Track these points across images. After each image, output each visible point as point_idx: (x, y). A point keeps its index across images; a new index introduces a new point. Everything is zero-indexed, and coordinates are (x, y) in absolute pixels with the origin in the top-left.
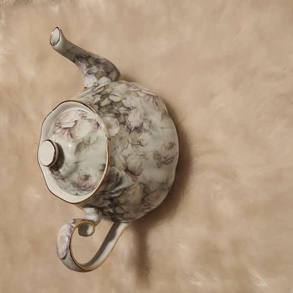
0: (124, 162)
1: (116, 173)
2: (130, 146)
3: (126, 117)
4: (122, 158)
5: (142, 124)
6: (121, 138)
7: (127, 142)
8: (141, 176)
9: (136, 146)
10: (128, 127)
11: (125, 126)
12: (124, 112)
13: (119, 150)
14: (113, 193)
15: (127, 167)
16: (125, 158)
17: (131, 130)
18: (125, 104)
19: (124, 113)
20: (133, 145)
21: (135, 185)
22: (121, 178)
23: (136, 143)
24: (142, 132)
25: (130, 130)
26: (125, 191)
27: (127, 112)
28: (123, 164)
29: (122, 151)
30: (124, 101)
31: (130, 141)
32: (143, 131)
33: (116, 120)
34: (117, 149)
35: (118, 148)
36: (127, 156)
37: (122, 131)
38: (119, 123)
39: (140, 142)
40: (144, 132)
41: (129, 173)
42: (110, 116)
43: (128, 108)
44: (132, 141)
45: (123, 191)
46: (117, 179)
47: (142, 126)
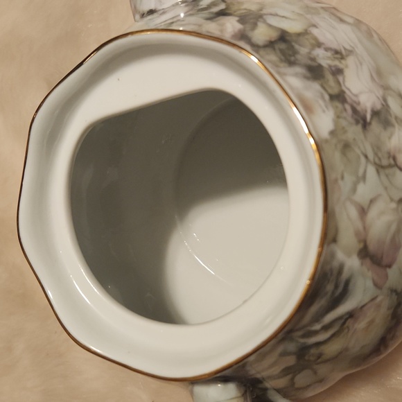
0: (359, 225)
1: (335, 264)
2: (371, 171)
3: (340, 78)
4: (353, 213)
5: (385, 100)
6: (346, 147)
7: (363, 160)
8: (395, 267)
9: (387, 171)
10: (355, 111)
11: (348, 107)
12: (330, 62)
13: (345, 185)
14: (316, 333)
15: (365, 242)
16: (363, 212)
17: (364, 119)
18: (321, 39)
19: (330, 66)
20: (380, 168)
21: (379, 299)
22: (347, 283)
23: (385, 162)
24: (393, 126)
25: (362, 121)
26: (350, 322)
27: (337, 63)
28: (357, 234)
29: (354, 190)
30: (315, 31)
31: (371, 156)
32: (393, 121)
33: (316, 86)
34: (340, 182)
35: (342, 178)
36: (365, 203)
37: (343, 123)
38: (327, 97)
39: (394, 159)
40: (396, 125)
41: (368, 261)
42: (296, 75)
43: (337, 52)
44: (376, 154)
45: (344, 323)
46: (336, 287)
47: (388, 105)
